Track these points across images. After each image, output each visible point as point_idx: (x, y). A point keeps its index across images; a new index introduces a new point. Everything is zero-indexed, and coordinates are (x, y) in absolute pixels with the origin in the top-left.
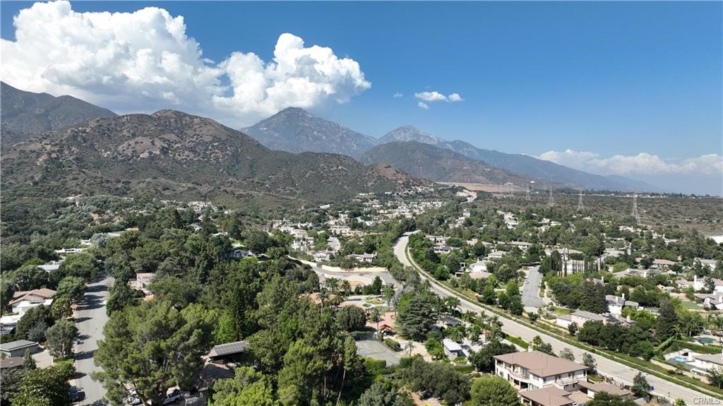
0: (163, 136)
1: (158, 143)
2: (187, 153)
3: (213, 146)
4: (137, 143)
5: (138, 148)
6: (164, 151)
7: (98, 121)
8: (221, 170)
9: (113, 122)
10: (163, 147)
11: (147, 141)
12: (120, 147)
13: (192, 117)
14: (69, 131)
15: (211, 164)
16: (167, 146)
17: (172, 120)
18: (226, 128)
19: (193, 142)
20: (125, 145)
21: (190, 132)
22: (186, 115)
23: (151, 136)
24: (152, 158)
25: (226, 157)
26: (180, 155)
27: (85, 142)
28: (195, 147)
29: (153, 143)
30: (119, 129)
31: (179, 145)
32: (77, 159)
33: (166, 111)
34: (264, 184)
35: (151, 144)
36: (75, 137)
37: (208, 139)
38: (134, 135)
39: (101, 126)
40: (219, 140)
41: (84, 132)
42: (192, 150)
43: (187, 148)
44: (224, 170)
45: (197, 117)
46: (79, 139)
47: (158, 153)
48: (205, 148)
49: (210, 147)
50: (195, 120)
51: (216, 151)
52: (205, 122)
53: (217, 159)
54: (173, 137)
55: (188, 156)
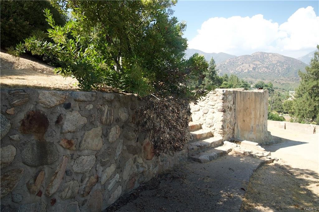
0: (254, 63)
1: (252, 66)
2: (264, 69)
3: (277, 65)
4: (243, 66)
5: (244, 68)
6: (254, 69)
7: (230, 60)
8: (280, 76)
9: (235, 59)
10: (254, 67)
11: (247, 65)
12: (237, 69)
13: (268, 54)
14: (219, 64)
15: (275, 73)
16: (255, 67)
17: (259, 56)
18: (284, 57)
19: (268, 64)
20: (239, 68)
21: (267, 60)
22: (265, 53)
23: (249, 63)
24: (249, 72)
25: (283, 70)
26: (260, 70)
27: (224, 68)
28: (269, 66)
29: (249, 66)
30: (237, 62)
31: (261, 66)
32: (221, 74)
33: (257, 53)
34: (299, 80)
35: (248, 66)
36: (221, 66)
37: (274, 62)
38: (243, 64)
39: (230, 61)
40: (280, 62)
41: (224, 64)
42: (267, 68)
43: (264, 67)
44: (281, 75)
45: (270, 53)
46: (222, 67)
47: (251, 70)
48: (273, 66)
49: (275, 66)
50: (270, 55)
51: (279, 67)
52: (274, 55)
53: (278, 71)
54: (258, 63)
55: (264, 70)
